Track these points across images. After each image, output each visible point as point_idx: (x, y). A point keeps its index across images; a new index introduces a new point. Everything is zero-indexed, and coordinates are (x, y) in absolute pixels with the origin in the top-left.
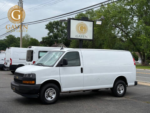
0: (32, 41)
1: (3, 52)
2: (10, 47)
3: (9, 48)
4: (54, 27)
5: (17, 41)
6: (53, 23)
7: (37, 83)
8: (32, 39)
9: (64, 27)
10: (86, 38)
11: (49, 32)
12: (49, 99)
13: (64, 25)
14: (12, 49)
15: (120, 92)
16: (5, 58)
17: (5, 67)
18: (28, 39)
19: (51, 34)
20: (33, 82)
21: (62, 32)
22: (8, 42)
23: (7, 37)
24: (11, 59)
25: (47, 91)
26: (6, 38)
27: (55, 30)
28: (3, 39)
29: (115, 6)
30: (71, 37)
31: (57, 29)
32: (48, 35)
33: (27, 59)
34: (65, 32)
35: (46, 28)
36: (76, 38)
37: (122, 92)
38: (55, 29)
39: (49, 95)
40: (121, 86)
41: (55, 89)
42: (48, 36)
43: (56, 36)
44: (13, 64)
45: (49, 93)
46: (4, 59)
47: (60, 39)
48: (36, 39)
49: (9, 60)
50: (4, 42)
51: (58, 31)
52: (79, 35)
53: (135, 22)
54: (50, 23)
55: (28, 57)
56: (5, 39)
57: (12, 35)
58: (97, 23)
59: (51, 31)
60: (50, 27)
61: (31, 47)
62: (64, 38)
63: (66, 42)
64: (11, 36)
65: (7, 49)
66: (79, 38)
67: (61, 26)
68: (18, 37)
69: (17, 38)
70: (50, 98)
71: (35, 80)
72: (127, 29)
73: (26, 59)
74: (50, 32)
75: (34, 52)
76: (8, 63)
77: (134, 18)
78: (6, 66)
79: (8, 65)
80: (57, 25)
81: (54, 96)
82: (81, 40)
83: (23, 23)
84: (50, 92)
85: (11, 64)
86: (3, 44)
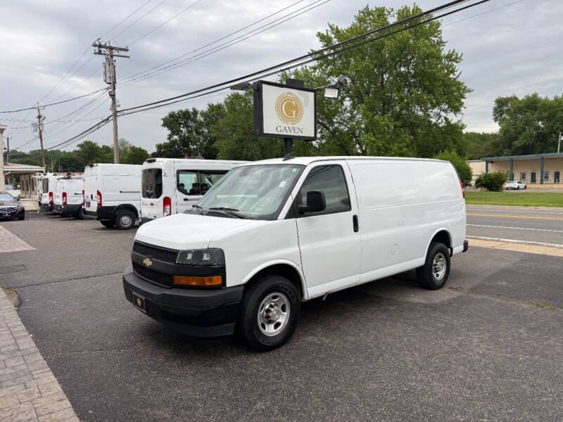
0: (133, 153)
1: (77, 175)
2: (95, 164)
3: (92, 166)
4: (181, 124)
5: (102, 153)
6: (178, 113)
7: (229, 283)
8: (133, 148)
9: (201, 123)
10: (301, 134)
11: (169, 132)
12: (270, 330)
13: (202, 119)
14: (100, 167)
15: (438, 275)
16: (84, 191)
17: (86, 212)
18: (126, 149)
19: (176, 137)
20: (216, 280)
21: (198, 133)
22: (83, 156)
23: (80, 146)
24: (99, 193)
25: (263, 306)
26: (78, 149)
27: (184, 130)
28: (71, 151)
29: (309, 77)
30: (265, 132)
31: (187, 126)
32: (169, 138)
33: (143, 192)
34: (203, 132)
35: (164, 125)
36: (277, 133)
37: (442, 273)
38: (183, 127)
39: (268, 317)
40: (440, 257)
41: (286, 295)
42: (168, 141)
43: (185, 142)
44: (104, 204)
45: (268, 311)
46: (81, 192)
47: (195, 147)
48: (142, 148)
49: (95, 194)
50: (75, 156)
51: (188, 131)
52: (283, 125)
53: (345, 110)
54: (172, 115)
55: (145, 186)
56: (76, 151)
57: (90, 142)
58: (326, 96)
59: (175, 131)
60: (172, 122)
61: (154, 161)
62: (202, 144)
63: (207, 153)
64: (87, 143)
65: (87, 169)
66: (285, 133)
67: (194, 120)
68: (103, 146)
69: (101, 147)
70: (272, 326)
71: (221, 271)
72: (332, 123)
73: (141, 190)
74: (173, 133)
75: (163, 174)
76: (91, 202)
77: (345, 103)
78: (87, 209)
79: (93, 207)
80: (186, 119)
81: (283, 319)
82: (288, 140)
83: (118, 109)
84: (271, 306)
85: (100, 204)
86: (73, 160)
